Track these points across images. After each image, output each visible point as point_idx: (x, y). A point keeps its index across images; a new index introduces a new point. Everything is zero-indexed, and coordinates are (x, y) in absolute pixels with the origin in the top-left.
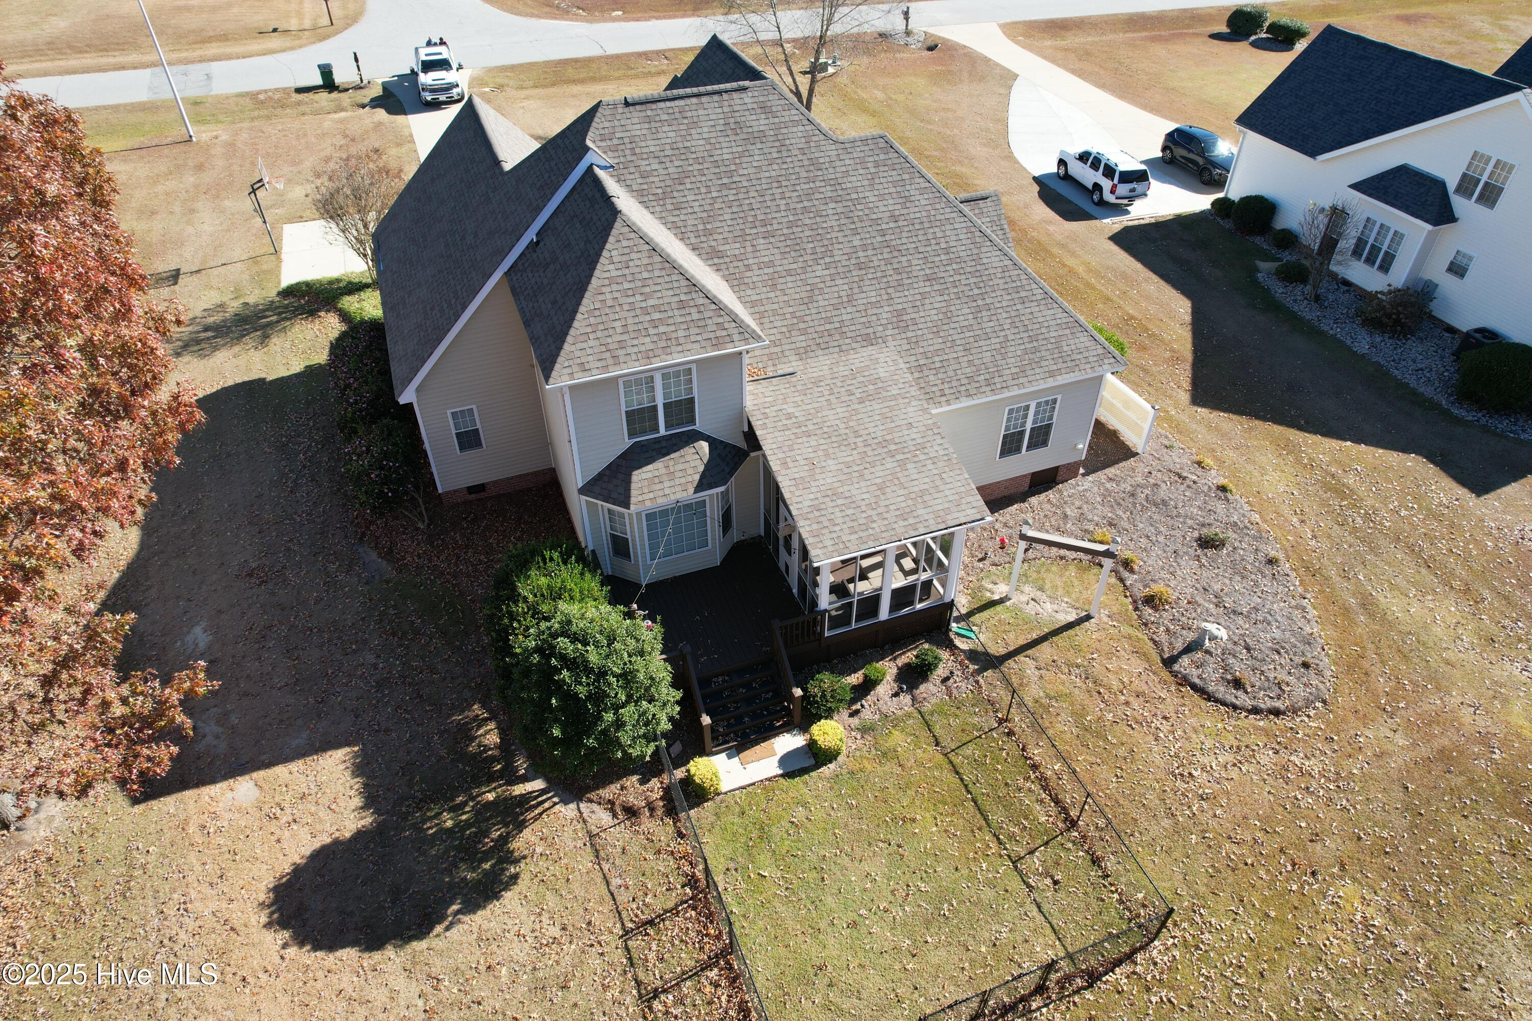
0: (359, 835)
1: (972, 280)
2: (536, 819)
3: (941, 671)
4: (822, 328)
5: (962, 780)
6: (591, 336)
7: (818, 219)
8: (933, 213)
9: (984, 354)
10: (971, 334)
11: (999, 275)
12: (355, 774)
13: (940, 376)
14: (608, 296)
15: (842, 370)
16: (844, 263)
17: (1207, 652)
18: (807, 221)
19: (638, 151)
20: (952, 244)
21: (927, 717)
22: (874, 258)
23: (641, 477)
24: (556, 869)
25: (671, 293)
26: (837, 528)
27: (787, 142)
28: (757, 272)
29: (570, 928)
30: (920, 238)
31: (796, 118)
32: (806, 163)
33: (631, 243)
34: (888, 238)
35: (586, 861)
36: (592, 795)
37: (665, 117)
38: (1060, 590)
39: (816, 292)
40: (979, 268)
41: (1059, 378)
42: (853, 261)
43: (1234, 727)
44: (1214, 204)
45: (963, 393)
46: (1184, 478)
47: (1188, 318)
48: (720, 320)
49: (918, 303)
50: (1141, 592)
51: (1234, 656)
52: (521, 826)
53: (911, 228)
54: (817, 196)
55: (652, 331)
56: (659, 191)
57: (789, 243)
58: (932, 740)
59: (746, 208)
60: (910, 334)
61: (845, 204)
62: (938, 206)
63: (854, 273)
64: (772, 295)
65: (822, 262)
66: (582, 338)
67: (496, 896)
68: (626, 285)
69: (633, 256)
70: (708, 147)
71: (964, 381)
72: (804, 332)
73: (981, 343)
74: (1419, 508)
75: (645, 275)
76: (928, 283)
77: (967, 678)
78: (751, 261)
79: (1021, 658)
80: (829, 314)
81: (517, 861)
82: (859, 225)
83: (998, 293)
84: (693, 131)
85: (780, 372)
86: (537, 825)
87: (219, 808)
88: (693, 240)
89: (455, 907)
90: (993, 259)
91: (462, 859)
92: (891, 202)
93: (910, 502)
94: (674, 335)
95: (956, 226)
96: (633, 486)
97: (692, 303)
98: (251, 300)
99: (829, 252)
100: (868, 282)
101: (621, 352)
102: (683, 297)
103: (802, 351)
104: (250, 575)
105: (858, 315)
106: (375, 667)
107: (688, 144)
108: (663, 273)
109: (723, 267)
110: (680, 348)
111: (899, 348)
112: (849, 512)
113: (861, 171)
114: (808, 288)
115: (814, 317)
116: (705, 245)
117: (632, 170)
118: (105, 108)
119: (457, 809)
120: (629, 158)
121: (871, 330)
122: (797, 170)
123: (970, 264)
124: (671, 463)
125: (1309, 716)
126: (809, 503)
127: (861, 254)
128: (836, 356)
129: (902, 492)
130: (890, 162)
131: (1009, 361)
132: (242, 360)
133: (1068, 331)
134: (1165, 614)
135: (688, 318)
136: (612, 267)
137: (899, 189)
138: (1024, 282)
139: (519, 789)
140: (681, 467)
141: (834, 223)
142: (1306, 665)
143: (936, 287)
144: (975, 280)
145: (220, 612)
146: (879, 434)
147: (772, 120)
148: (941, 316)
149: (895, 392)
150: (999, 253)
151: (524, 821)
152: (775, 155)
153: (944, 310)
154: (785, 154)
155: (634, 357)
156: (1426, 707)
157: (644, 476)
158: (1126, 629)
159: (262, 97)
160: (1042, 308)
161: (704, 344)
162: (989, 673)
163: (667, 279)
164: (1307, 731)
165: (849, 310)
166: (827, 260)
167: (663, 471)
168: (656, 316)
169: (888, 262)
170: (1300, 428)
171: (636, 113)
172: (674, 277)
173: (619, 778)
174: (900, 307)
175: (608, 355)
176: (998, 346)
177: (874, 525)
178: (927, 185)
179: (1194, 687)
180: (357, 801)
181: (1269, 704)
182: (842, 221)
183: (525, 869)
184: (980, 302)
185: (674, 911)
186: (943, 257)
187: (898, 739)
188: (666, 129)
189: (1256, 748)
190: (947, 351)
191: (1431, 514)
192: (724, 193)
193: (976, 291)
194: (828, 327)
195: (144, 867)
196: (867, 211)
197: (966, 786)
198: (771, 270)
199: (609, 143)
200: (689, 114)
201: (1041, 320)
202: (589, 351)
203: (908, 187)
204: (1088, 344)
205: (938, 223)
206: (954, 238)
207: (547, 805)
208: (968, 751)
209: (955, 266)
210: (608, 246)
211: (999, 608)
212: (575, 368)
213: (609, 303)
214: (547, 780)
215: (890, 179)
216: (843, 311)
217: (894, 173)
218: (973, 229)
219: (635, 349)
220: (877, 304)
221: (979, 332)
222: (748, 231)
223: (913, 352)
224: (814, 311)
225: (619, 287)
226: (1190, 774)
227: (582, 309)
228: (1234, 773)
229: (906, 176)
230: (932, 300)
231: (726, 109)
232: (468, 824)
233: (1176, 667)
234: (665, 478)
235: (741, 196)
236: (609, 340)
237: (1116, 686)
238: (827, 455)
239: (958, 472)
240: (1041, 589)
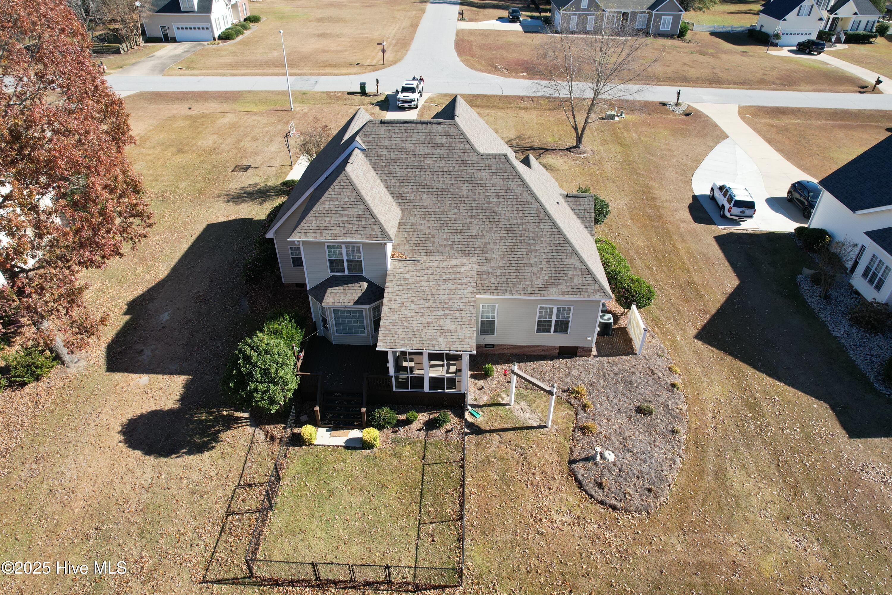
0: (171, 411)
1: (532, 235)
2: (236, 428)
3: (448, 426)
4: (442, 243)
5: (423, 478)
6: (314, 222)
7: (457, 190)
8: (520, 197)
9: (526, 274)
10: (523, 262)
11: (548, 236)
12: (184, 387)
13: (498, 279)
14: (327, 206)
15: (444, 265)
16: (464, 214)
17: (596, 464)
18: (452, 190)
19: (379, 144)
20: (526, 215)
21: (427, 445)
22: (481, 214)
23: (331, 291)
24: (230, 450)
25: (356, 210)
26: (397, 336)
27: (453, 151)
28: (418, 210)
29: (219, 475)
30: (509, 209)
31: (462, 140)
32: (460, 162)
33: (345, 184)
34: (491, 205)
35: (243, 452)
36: (263, 427)
37: (397, 131)
38: (540, 409)
39: (445, 225)
40: (537, 229)
41: (566, 296)
42: (469, 214)
43: (586, 506)
44: (798, 230)
45: (508, 291)
46: (654, 374)
47: (730, 291)
48: (374, 227)
49: (497, 241)
50: (582, 423)
51: (610, 472)
52: (229, 428)
53: (506, 203)
54: (461, 179)
55: (341, 225)
56: (384, 164)
57: (439, 199)
58: (422, 456)
59: (422, 178)
60: (488, 255)
61: (474, 185)
62: (524, 195)
63: (468, 220)
64: (422, 222)
65: (453, 211)
66: (310, 222)
67: (201, 452)
68: (337, 203)
69: (344, 190)
70: (413, 148)
71: (510, 285)
72: (433, 242)
73: (526, 268)
74: (800, 432)
75: (347, 200)
76: (506, 232)
77: (459, 434)
78: (417, 204)
79: (495, 434)
80: (448, 237)
81: (217, 442)
82: (477, 196)
83: (544, 245)
84: (408, 139)
85: (413, 259)
86: (235, 431)
87: (132, 383)
88: (392, 189)
89: (185, 450)
90: (547, 227)
91: (199, 433)
92: (499, 188)
93: (439, 334)
94: (351, 229)
95: (531, 206)
96: (327, 294)
97: (364, 216)
98: (269, 184)
99: (457, 207)
100: (474, 225)
101: (324, 231)
102: (360, 213)
103: (429, 251)
104: (197, 298)
105: (463, 240)
106: (218, 348)
107: (404, 145)
108: (355, 200)
109: (403, 204)
110: (351, 235)
111: (480, 261)
112: (406, 330)
113: (487, 171)
114: (442, 222)
115: (440, 236)
116: (397, 192)
117: (374, 152)
118: (268, 91)
119: (210, 413)
120: (374, 147)
121: (468, 249)
122: (454, 165)
123: (533, 226)
124: (347, 288)
125: (633, 517)
126: (391, 321)
127: (474, 211)
128: (445, 257)
129: (438, 328)
130: (504, 169)
131: (539, 280)
132: (249, 209)
133: (580, 273)
134: (586, 438)
135: (360, 223)
136: (333, 193)
137: (505, 183)
138: (562, 242)
139: (238, 414)
140: (351, 291)
141: (465, 193)
142: (650, 490)
143: (510, 235)
144: (533, 235)
145: (178, 309)
146: (444, 298)
147: (449, 139)
148: (508, 250)
149: (463, 281)
150: (552, 224)
151: (231, 427)
152: (445, 156)
153: (511, 247)
154: (450, 156)
155: (330, 235)
156: (711, 537)
157: (333, 291)
158: (561, 439)
159: (332, 94)
160: (568, 257)
161: (363, 236)
162: (473, 436)
163: (356, 203)
164: (626, 523)
165: (459, 237)
166: (456, 210)
167: (343, 291)
168: (346, 219)
169: (488, 217)
170: (755, 367)
171: (384, 127)
172: (359, 203)
173: (276, 423)
174: (487, 241)
175: (319, 231)
176: (536, 272)
177: (415, 339)
178: (522, 183)
179: (576, 479)
180: (178, 398)
181: (614, 502)
182: (470, 193)
183: (219, 446)
184: (532, 247)
185: (262, 484)
186: (519, 221)
187: (407, 451)
188: (396, 136)
189: (589, 521)
190: (506, 268)
191: (807, 439)
192: (414, 170)
193: (532, 241)
194: (445, 243)
195: (96, 395)
196: (484, 191)
197: (423, 482)
198: (426, 210)
199: (367, 139)
200: (409, 131)
201: (565, 263)
202: (311, 228)
203: (510, 183)
204: (591, 282)
205: (521, 203)
206: (528, 212)
207: (244, 424)
208: (435, 467)
209: (524, 226)
210: (334, 184)
211: (500, 408)
212: (303, 234)
213: (327, 209)
214: (251, 415)
215: (502, 177)
216: (456, 237)
217: (505, 174)
218: (540, 210)
219: (332, 232)
220: (475, 237)
221: (527, 262)
222: (420, 190)
223: (487, 264)
224: (441, 234)
225: (333, 203)
226: (541, 519)
227: (314, 209)
228: (566, 529)
229: (511, 177)
230: (506, 241)
231: (428, 131)
232: (210, 421)
233: (573, 466)
234: (342, 295)
235: (422, 173)
236: (321, 225)
237: (535, 463)
238: (412, 302)
239: (471, 326)
240: (529, 406)
